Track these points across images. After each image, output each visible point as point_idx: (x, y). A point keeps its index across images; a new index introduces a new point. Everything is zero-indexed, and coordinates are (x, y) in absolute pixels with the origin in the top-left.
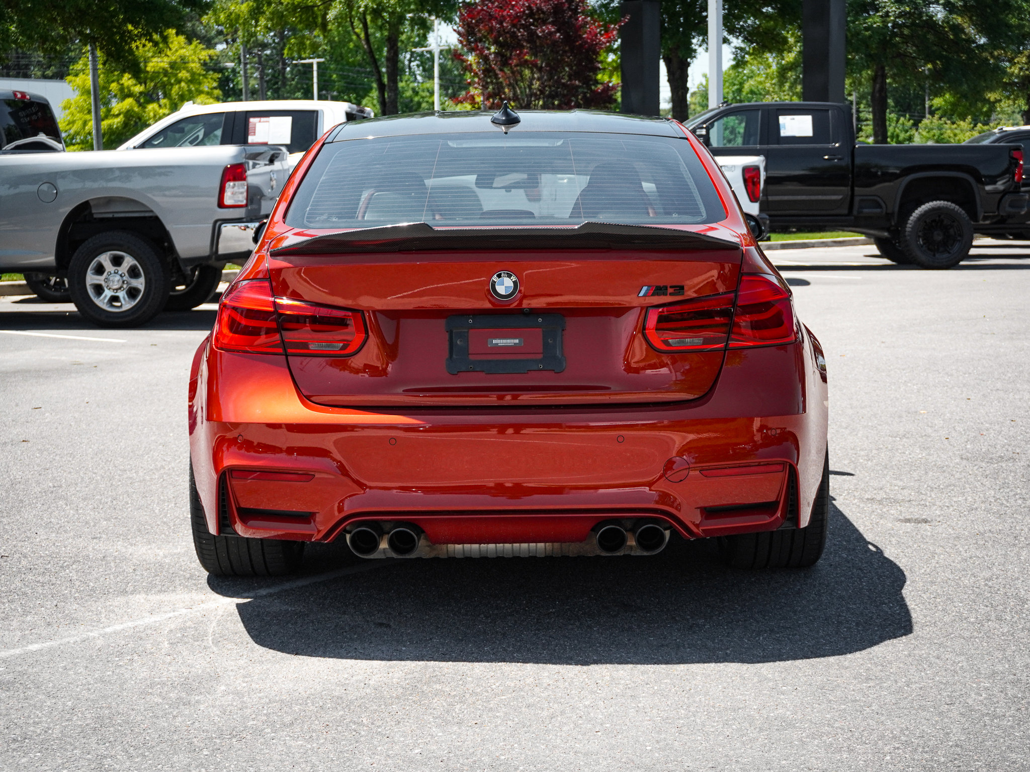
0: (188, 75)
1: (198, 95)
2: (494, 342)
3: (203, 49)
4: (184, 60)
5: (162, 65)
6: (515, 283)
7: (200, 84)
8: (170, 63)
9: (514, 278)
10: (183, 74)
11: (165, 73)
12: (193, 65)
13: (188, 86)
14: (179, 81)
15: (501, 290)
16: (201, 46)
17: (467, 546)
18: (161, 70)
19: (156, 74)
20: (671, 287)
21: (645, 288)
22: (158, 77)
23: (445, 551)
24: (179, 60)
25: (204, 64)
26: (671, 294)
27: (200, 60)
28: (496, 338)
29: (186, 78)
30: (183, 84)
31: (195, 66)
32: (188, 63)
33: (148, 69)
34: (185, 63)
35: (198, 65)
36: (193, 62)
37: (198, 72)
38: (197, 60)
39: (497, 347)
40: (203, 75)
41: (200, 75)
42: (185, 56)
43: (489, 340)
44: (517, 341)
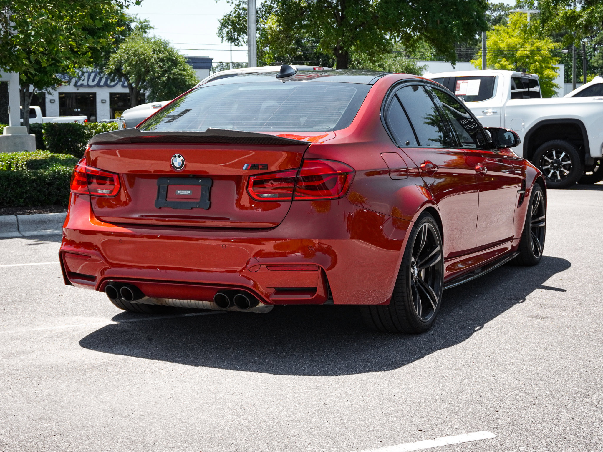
0: (540, 58)
1: (545, 69)
2: (179, 192)
3: (551, 42)
4: (538, 49)
5: (525, 52)
6: (182, 161)
7: (548, 63)
8: (530, 51)
9: (182, 158)
10: (537, 57)
11: (528, 57)
12: (544, 52)
13: (540, 64)
14: (535, 61)
15: (176, 164)
16: (550, 41)
17: (174, 300)
18: (525, 56)
19: (522, 57)
20: (260, 165)
21: (246, 165)
22: (523, 59)
23: (164, 301)
24: (536, 49)
25: (551, 51)
26: (261, 169)
27: (548, 48)
28: (180, 190)
29: (539, 60)
30: (537, 63)
31: (545, 52)
32: (541, 51)
33: (518, 55)
34: (539, 51)
35: (547, 52)
36: (545, 50)
37: (547, 56)
38: (547, 49)
39: (180, 195)
40: (550, 58)
41: (548, 57)
42: (539, 47)
43: (177, 191)
44: (189, 192)
